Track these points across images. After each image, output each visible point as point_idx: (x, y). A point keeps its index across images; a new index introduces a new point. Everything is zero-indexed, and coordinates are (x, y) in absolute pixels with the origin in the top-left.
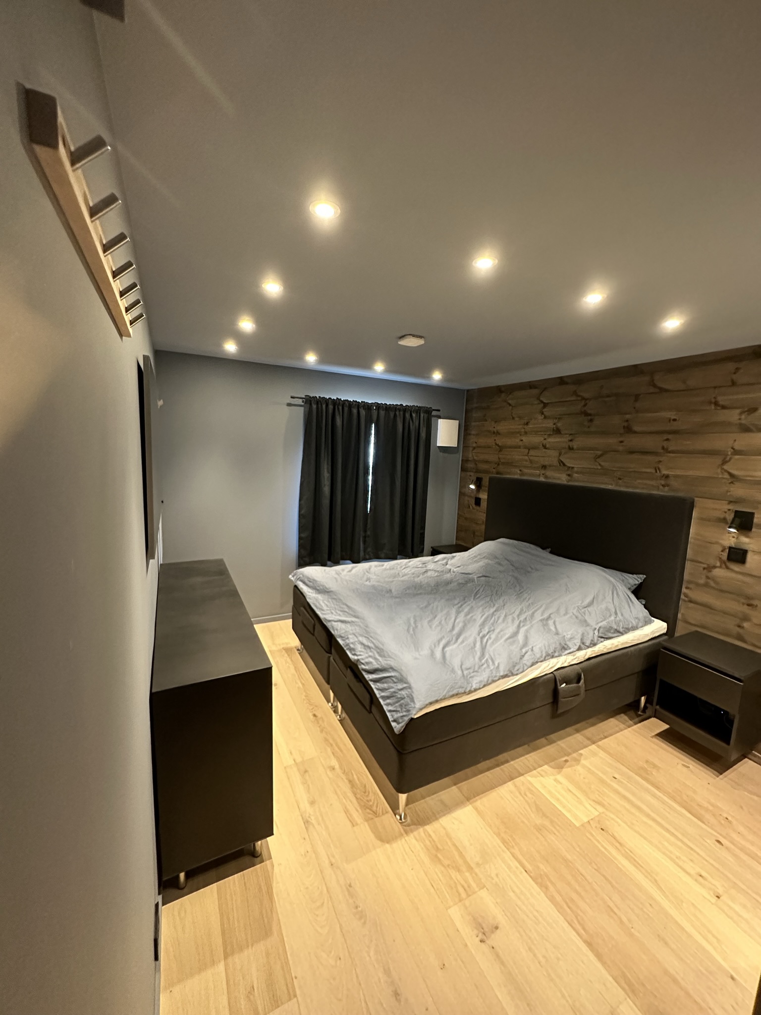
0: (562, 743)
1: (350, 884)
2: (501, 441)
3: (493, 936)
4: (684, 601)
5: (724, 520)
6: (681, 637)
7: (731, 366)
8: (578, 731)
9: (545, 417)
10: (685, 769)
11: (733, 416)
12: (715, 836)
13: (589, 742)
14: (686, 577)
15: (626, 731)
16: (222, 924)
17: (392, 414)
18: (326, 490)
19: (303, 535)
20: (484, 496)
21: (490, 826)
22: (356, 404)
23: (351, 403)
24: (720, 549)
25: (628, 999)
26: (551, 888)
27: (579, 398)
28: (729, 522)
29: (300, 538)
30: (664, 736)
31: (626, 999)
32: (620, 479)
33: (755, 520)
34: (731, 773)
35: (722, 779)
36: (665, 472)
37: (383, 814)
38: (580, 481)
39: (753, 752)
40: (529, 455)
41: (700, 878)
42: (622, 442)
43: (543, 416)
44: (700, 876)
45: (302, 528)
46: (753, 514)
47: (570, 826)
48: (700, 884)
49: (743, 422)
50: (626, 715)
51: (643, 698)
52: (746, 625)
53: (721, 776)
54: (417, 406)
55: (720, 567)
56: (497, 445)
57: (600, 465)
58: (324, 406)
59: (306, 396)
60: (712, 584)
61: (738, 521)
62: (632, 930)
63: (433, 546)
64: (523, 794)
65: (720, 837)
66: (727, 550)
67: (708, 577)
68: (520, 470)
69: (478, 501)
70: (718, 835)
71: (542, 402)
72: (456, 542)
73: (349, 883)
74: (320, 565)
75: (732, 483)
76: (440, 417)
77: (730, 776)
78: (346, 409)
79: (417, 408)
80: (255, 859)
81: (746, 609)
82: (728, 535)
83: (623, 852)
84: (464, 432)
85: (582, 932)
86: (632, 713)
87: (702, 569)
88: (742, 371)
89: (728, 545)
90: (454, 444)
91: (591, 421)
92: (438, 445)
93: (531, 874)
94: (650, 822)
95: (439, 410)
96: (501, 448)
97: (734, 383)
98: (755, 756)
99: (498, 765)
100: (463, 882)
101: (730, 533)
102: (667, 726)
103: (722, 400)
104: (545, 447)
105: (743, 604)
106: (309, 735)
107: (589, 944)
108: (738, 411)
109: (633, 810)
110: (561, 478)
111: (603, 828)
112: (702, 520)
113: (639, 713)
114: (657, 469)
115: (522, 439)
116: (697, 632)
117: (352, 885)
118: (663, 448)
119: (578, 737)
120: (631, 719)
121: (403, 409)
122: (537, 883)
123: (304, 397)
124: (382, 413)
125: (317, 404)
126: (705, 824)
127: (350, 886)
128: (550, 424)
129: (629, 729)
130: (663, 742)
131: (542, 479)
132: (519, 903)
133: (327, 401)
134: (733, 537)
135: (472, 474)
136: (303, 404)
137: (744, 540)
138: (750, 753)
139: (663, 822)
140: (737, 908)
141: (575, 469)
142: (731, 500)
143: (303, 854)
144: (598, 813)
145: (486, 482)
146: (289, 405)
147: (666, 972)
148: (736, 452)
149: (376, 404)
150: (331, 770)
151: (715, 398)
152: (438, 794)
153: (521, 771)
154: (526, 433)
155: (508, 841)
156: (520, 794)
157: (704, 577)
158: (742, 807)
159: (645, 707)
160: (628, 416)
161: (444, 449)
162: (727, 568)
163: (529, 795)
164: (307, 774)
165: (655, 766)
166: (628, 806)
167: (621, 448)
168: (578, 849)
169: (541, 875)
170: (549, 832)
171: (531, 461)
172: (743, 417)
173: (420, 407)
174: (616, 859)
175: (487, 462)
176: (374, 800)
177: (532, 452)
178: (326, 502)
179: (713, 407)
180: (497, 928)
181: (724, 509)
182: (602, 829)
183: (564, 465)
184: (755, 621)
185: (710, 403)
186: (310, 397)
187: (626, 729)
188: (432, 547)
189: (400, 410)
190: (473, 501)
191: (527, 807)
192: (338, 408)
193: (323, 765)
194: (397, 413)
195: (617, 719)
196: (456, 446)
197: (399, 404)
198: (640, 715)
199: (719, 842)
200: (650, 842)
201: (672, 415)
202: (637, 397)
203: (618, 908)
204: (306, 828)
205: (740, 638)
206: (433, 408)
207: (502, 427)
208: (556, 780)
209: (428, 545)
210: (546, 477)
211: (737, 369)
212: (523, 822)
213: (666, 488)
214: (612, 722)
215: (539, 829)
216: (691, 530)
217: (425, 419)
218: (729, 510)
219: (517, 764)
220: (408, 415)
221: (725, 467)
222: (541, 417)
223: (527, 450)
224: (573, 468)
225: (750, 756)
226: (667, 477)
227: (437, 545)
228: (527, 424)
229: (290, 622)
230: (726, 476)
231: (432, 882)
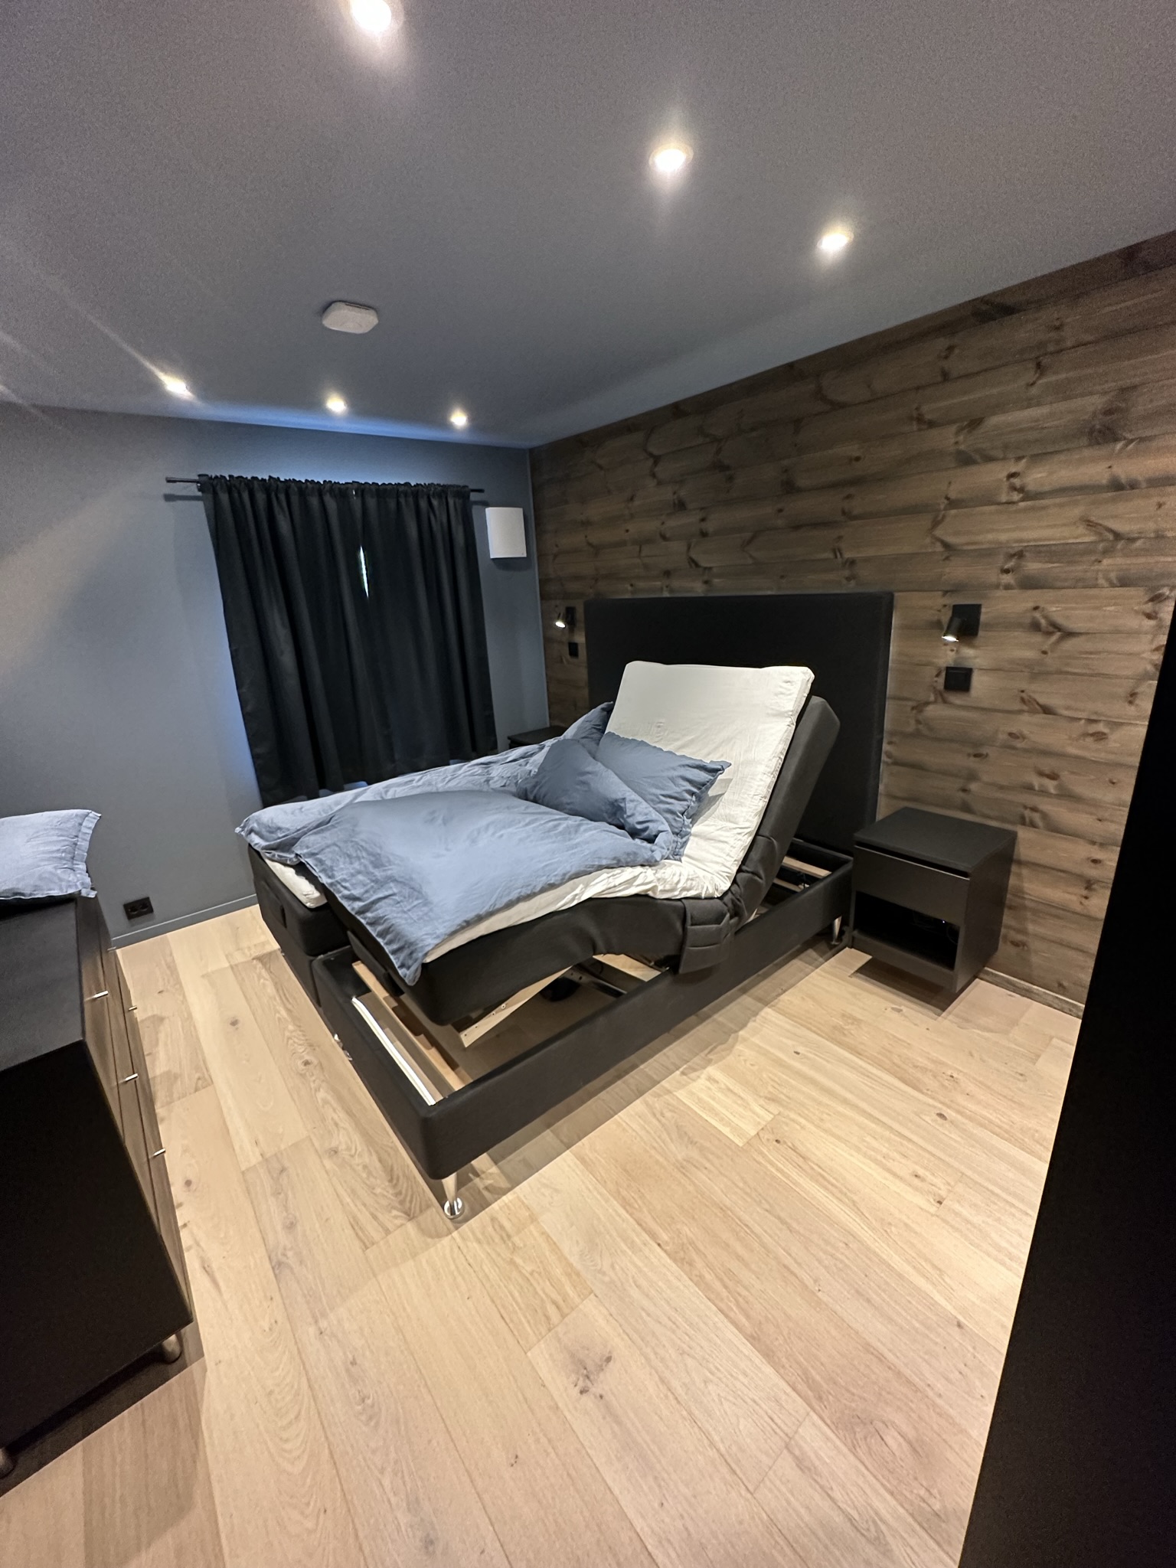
0: (719, 1017)
1: (354, 1359)
2: (597, 536)
3: (601, 1375)
4: (887, 764)
5: (938, 624)
6: (882, 821)
7: (942, 343)
8: (744, 991)
9: (660, 483)
10: (895, 1015)
11: (947, 438)
12: (935, 1107)
13: (760, 1005)
14: (887, 725)
15: (813, 974)
16: (87, 1523)
17: (392, 505)
18: (287, 659)
19: (258, 750)
20: (580, 639)
21: (604, 1184)
22: (313, 488)
23: (304, 486)
24: (935, 673)
25: (812, 1413)
26: (699, 1264)
27: (708, 440)
28: (945, 627)
29: (255, 757)
30: (869, 971)
31: (808, 1414)
32: (782, 577)
33: (983, 618)
34: (957, 1006)
35: (945, 1018)
36: (848, 555)
37: (421, 1211)
38: (724, 587)
39: (986, 968)
40: (643, 554)
41: (916, 1181)
42: (780, 511)
43: (655, 480)
44: (916, 1176)
45: (254, 739)
46: (979, 607)
47: (729, 1148)
48: (916, 1189)
49: (962, 447)
50: (815, 950)
51: (837, 922)
52: (973, 787)
53: (944, 1014)
54: (438, 485)
55: (935, 702)
56: (590, 544)
57: (751, 556)
58: (246, 496)
59: (199, 476)
60: (925, 731)
61: (957, 622)
62: (820, 1294)
63: (510, 735)
64: (658, 1116)
65: (944, 1108)
66: (943, 674)
67: (918, 722)
68: (632, 585)
69: (573, 649)
70: (940, 1106)
71: (651, 455)
72: (550, 723)
73: (350, 1357)
74: (305, 797)
75: (947, 558)
76: (487, 504)
77: (955, 1011)
78: (295, 499)
79: (439, 488)
80: (169, 1367)
81: (972, 763)
82: (944, 648)
83: (809, 1171)
84: (535, 527)
85: (743, 1320)
86: (823, 946)
87: (909, 709)
88: (957, 351)
89: (945, 665)
90: (520, 552)
91: (730, 479)
92: (492, 557)
93: (668, 1248)
94: (848, 1112)
95: (480, 491)
96: (597, 550)
97: (946, 376)
98: (988, 973)
99: (619, 1077)
100: (555, 1296)
101: (946, 643)
102: (870, 957)
103: (929, 411)
104: (664, 538)
105: (969, 755)
106: (294, 1100)
107: (753, 1339)
108: (954, 428)
109: (825, 1099)
110: (696, 588)
111: (778, 1138)
112: (909, 628)
113: (834, 943)
114: (837, 551)
115: (628, 528)
116: (906, 808)
117: (358, 1362)
118: (844, 513)
119: (746, 1000)
120: (822, 954)
121: (412, 493)
122: (675, 1261)
123: (197, 478)
124: (372, 503)
125: (230, 493)
126: (923, 1093)
127: (354, 1363)
128: (667, 494)
129: (818, 970)
130: (866, 981)
131: (666, 594)
132: (645, 1303)
133: (250, 484)
134: (952, 650)
135: (558, 602)
136: (200, 494)
137: (968, 652)
138: (980, 971)
139: (864, 1105)
140: (965, 1212)
141: (715, 570)
142: (948, 588)
143: (267, 1329)
144: (772, 1116)
145: (580, 614)
146: (169, 498)
147: (868, 1348)
148: (953, 504)
149: (356, 485)
150: (330, 1157)
151: (917, 409)
152: (518, 1151)
153: (655, 1077)
154: (632, 516)
155: (632, 1200)
156: (654, 1115)
157: (913, 722)
158: (971, 1055)
159: (841, 932)
160: (785, 462)
161: (504, 563)
162: (945, 701)
163: (668, 1114)
164: (284, 1174)
165: (856, 1021)
166: (815, 1094)
167: (780, 522)
168: (741, 1185)
169: (683, 1244)
170: (697, 1167)
171: (646, 567)
172: (961, 438)
173: (444, 486)
174: (796, 1183)
175: (577, 578)
176: (407, 1190)
177: (646, 550)
178: (291, 682)
179: (915, 427)
180: (609, 1359)
181: (936, 605)
182: (777, 1141)
183: (697, 565)
184: (985, 778)
185: (911, 418)
186: (211, 478)
187: (813, 971)
188: (509, 738)
189: (406, 494)
190: (566, 650)
191: (665, 1136)
192: (277, 498)
193: (317, 1151)
194: (402, 500)
195: (801, 960)
196: (525, 555)
197: (402, 483)
198: (835, 946)
199: (941, 1115)
200: (846, 1142)
201: (852, 449)
202: (797, 423)
203: (799, 1264)
204: (276, 1276)
205: (966, 808)
206: (471, 487)
207: (595, 510)
208: (710, 1079)
209: (502, 733)
210: (671, 591)
211: (951, 349)
212: (657, 1162)
213: (853, 583)
214: (796, 964)
215: (681, 1168)
216: (891, 648)
217: (459, 510)
218: (945, 606)
219: (649, 1067)
220: (423, 504)
221: (939, 532)
222: (651, 483)
223: (638, 548)
224: (710, 568)
225: (982, 975)
226: (852, 563)
227: (516, 732)
228: (632, 499)
229: (256, 909)
230: (939, 548)
231: (502, 1311)
